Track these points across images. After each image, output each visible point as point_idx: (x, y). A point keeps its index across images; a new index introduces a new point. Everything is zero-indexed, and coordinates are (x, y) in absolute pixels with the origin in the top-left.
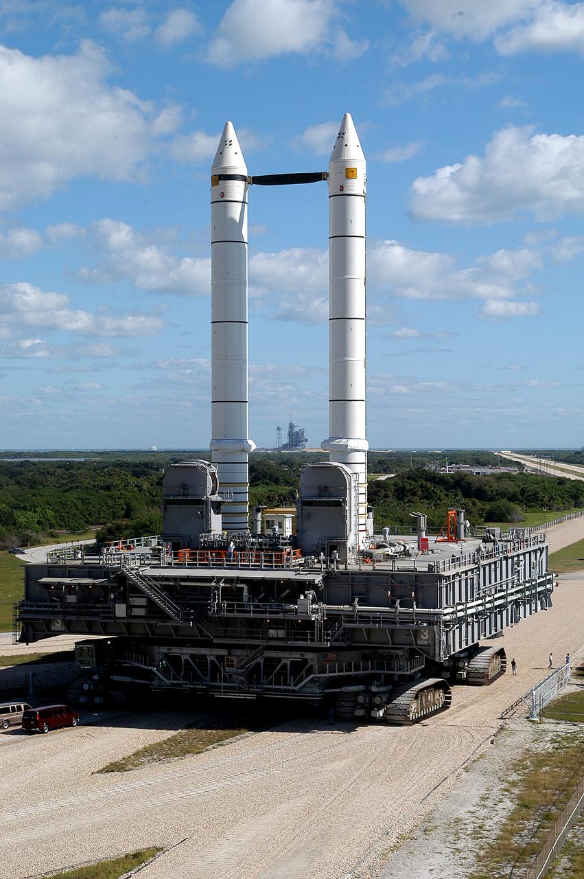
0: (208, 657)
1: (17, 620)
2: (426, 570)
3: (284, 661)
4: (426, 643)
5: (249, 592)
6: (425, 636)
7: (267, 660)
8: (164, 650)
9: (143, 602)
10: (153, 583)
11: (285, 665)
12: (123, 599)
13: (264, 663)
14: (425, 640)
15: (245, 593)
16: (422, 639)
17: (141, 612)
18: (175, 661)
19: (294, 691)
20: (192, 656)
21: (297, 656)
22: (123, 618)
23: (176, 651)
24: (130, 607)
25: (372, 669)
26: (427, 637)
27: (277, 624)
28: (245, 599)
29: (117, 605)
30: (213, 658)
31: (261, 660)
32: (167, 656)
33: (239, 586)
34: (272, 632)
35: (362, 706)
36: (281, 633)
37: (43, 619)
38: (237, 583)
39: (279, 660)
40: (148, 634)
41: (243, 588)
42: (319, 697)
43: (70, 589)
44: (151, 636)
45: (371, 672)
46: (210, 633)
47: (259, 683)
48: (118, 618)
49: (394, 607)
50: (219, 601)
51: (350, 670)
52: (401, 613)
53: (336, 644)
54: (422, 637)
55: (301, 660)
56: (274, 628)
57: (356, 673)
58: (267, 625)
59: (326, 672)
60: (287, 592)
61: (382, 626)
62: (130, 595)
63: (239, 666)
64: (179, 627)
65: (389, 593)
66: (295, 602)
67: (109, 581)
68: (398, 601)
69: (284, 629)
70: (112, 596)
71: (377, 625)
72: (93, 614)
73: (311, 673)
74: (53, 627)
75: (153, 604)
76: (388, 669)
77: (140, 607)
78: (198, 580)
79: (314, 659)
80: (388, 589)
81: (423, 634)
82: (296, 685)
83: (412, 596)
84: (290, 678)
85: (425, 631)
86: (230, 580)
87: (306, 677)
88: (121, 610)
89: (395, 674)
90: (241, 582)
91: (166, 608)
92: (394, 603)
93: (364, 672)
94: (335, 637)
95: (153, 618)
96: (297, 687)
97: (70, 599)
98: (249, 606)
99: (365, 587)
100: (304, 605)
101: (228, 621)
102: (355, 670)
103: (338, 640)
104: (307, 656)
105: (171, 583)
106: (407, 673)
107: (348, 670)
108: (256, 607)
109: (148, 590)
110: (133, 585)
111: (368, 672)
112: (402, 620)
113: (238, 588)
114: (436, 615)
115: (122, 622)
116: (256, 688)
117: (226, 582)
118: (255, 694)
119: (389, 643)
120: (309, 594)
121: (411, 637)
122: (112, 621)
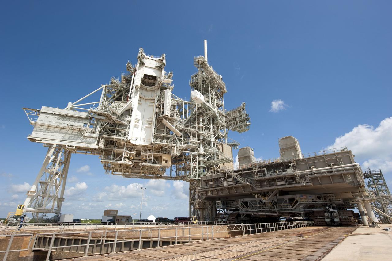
0: (257, 201)
2: (340, 151)
3: (285, 199)
4: (351, 180)
5: (267, 170)
6: (349, 178)
7: (278, 199)
8: (242, 200)
9: (232, 179)
10: (235, 173)
11: (286, 201)
12: (225, 180)
13: (277, 201)
14: (350, 179)
16: (348, 179)
17: (231, 183)
18: (246, 203)
19: (292, 210)
20: (251, 201)
21: (290, 197)
22: (226, 186)
23: (246, 200)
24: (228, 182)
26: (351, 178)
27: (280, 179)
28: (266, 173)
29: (224, 182)
30: (259, 201)
32: (243, 202)
34: (279, 183)
35: (328, 217)
36: (282, 183)
37: (204, 191)
39: (283, 199)
41: (265, 170)
42: (303, 212)
43: (211, 180)
44: (236, 193)
45: (323, 202)
46: (255, 186)
47: (277, 208)
48: (225, 186)
49: (331, 166)
50: (256, 173)
51: (314, 201)
52: (335, 168)
53: (308, 184)
54: (348, 178)
55: (292, 198)
56: (279, 181)
57: (316, 203)
58: (276, 181)
59: (304, 201)
60: (282, 168)
61: (328, 174)
62: (228, 178)
63: (268, 199)
64: (244, 187)
65: (326, 162)
66: (286, 171)
67: (221, 175)
68: (332, 164)
69: (283, 181)
70: (222, 180)
71: (325, 174)
72: (218, 187)
73: (298, 202)
74: (208, 195)
75: (235, 179)
76: (330, 201)
77: (231, 181)
78: (249, 169)
79: (298, 197)
80: (325, 161)
81: (348, 177)
82: (292, 207)
83: (337, 161)
84: (289, 205)
85: (349, 176)
86: (259, 167)
87: (296, 204)
88: (225, 184)
89: (334, 203)
90: (264, 168)
91: (239, 179)
92: (330, 166)
93: (320, 202)
94: (306, 181)
95: (235, 184)
96: (293, 209)
97: (211, 183)
98: (268, 175)
99: (314, 163)
100: (290, 171)
101: (261, 182)
102: (316, 201)
103: (308, 183)
104: (294, 196)
105: (240, 173)
106: (340, 201)
107: (313, 201)
108: (271, 175)
109: (233, 174)
110: (228, 175)
111: (321, 202)
112: (337, 171)
113: (263, 170)
114: (353, 166)
115: (226, 188)
116: (276, 210)
117: (258, 169)
118: (276, 213)
119: (332, 183)
120: (291, 165)
121: (343, 178)
122: (223, 187)
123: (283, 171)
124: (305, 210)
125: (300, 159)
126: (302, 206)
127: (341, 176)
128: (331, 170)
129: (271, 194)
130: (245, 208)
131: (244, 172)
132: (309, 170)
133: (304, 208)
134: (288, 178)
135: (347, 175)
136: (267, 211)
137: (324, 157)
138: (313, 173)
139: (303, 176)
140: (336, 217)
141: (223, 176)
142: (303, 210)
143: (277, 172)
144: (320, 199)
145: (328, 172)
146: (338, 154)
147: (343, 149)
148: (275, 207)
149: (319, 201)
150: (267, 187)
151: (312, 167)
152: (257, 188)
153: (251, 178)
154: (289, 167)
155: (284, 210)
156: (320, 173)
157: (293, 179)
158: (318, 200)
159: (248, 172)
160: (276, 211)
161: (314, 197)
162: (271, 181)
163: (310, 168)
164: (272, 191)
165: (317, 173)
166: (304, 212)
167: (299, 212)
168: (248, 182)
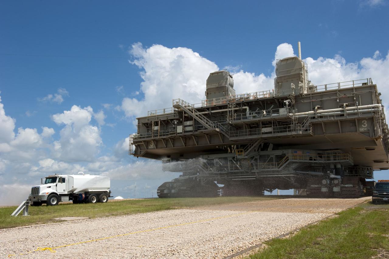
0: (228, 158)
1: (132, 144)
2: (361, 85)
3: (271, 156)
4: (366, 129)
5: (250, 110)
6: (365, 125)
8: (205, 157)
9: (191, 123)
10: (198, 113)
11: (272, 158)
12: (180, 123)
13: (259, 158)
14: (365, 128)
15: (248, 110)
16: (362, 128)
17: (190, 129)
19: (278, 172)
20: (220, 159)
21: (278, 152)
22: (181, 133)
23: (211, 157)
24: (184, 127)
27: (266, 124)
28: (248, 115)
29: (178, 127)
30: (231, 159)
33: (244, 107)
34: (264, 130)
36: (270, 129)
37: (144, 141)
38: (243, 106)
39: (268, 156)
40: (195, 145)
41: (246, 109)
42: (293, 174)
43: (156, 124)
44: (197, 146)
45: (324, 162)
46: (228, 135)
47: (257, 168)
48: (179, 133)
49: (343, 108)
50: (232, 114)
51: (312, 160)
52: (348, 110)
53: (305, 133)
54: (363, 126)
55: (281, 154)
56: (266, 127)
57: (315, 161)
58: (261, 126)
59: (297, 159)
60: (272, 107)
61: (336, 119)
62: (184, 121)
63: (245, 155)
64: (211, 135)
65: (338, 101)
66: (277, 112)
67: (174, 116)
68: (345, 104)
69: (272, 127)
70: (176, 123)
71: (332, 118)
72: (167, 135)
73: (288, 160)
74: (150, 147)
75: (196, 122)
76: (335, 160)
77: (190, 126)
78: (220, 107)
79: (289, 153)
80: (336, 99)
81: (363, 124)
82: (279, 168)
83: (354, 100)
84: (275, 164)
85: (364, 122)
86: (238, 105)
87: (285, 163)
88: (180, 129)
89: (339, 163)
90: (245, 106)
91: (203, 122)
92: (342, 106)
93: (320, 162)
94: (304, 128)
95: (196, 131)
96: (279, 170)
97: (156, 128)
98: (250, 117)
99: (321, 101)
100: (283, 112)
101: (238, 127)
102: (315, 160)
103: (306, 130)
104: (285, 151)
105: (206, 112)
106: (348, 161)
107: (310, 160)
108: (254, 117)
109: (194, 115)
110: (186, 115)
111: (322, 162)
112: (349, 114)
113: (243, 109)
114: (373, 108)
115: (180, 136)
116: (255, 171)
117: (236, 107)
118: (255, 175)
119: (340, 133)
120: (287, 102)
121: (356, 126)
122: (175, 135)
123: (274, 112)
124: (297, 172)
125: (301, 95)
126: (294, 166)
127: (353, 122)
128: (342, 113)
129: (250, 148)
130: (209, 170)
131: (212, 112)
132: (312, 112)
133: (295, 169)
134: (279, 122)
135: (363, 122)
136: (241, 173)
137: (337, 93)
138: (316, 117)
139: (301, 120)
140: (336, 185)
141: (178, 117)
142: (295, 171)
143: (265, 113)
144: (321, 157)
145: (338, 116)
146: (357, 89)
147: (366, 82)
148: (255, 167)
149: (320, 160)
150: (246, 135)
151: (316, 108)
152: (231, 137)
153: (223, 122)
154: (282, 105)
155: (267, 171)
156: (326, 116)
157: (287, 125)
158: (318, 158)
159: (219, 112)
160: (255, 173)
161: (313, 154)
162: (254, 126)
163: (314, 109)
164: (252, 141)
165: (321, 117)
166: (295, 174)
167: (288, 174)
168: (217, 127)
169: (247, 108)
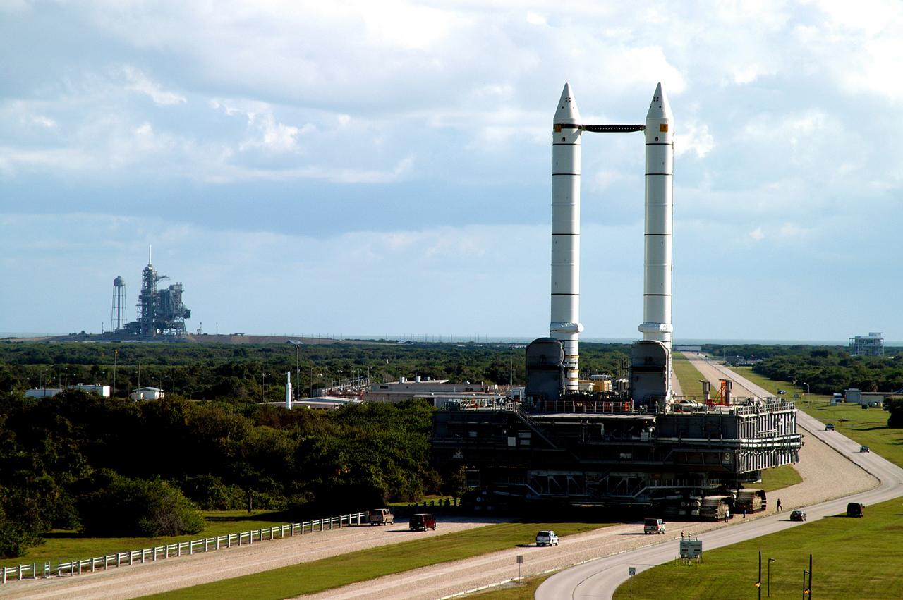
0: (567, 477)
2: (728, 413)
3: (624, 479)
4: (728, 462)
5: (605, 428)
6: (728, 458)
7: (611, 478)
8: (535, 473)
9: (528, 435)
10: (536, 423)
11: (625, 481)
12: (511, 433)
13: (609, 480)
15: (603, 429)
16: (726, 460)
17: (527, 443)
18: (543, 480)
19: (632, 499)
20: (555, 476)
21: (633, 475)
22: (514, 447)
23: (543, 473)
24: (518, 440)
25: (685, 485)
27: (626, 448)
28: (602, 433)
29: (508, 438)
30: (571, 478)
31: (607, 478)
32: (536, 477)
33: (598, 424)
34: (622, 455)
35: (684, 509)
36: (629, 456)
38: (597, 422)
39: (620, 478)
41: (601, 426)
42: (649, 502)
43: (472, 428)
45: (685, 487)
46: (578, 456)
47: (606, 494)
48: (510, 447)
50: (586, 434)
51: (671, 485)
52: (712, 442)
54: (726, 458)
57: (674, 487)
58: (619, 451)
59: (655, 485)
60: (632, 428)
61: (700, 451)
62: (519, 432)
65: (703, 429)
66: (638, 435)
68: (710, 435)
69: (630, 453)
70: (505, 432)
73: (645, 487)
76: (697, 485)
77: (527, 439)
78: (568, 420)
79: (646, 477)
80: (702, 427)
81: (726, 456)
82: (633, 495)
83: (719, 431)
84: (629, 490)
85: (728, 455)
86: (591, 420)
87: (641, 489)
88: (512, 441)
89: (701, 489)
90: (599, 422)
92: (706, 437)
93: (680, 487)
94: (667, 458)
95: (534, 447)
96: (634, 497)
98: (606, 437)
99: (686, 425)
100: (645, 436)
102: (674, 485)
104: (642, 475)
105: (547, 423)
107: (669, 485)
108: (611, 438)
110: (519, 422)
112: (713, 447)
114: (736, 443)
115: (512, 451)
116: (604, 497)
119: (702, 463)
121: (718, 458)
122: (505, 449)
123: (634, 435)
124: (654, 499)
125: (665, 416)
126: (651, 493)
128: (706, 445)
130: (541, 491)
132: (677, 439)
135: (726, 454)
136: (588, 498)
137: (703, 420)
138: (680, 445)
141: (505, 423)
142: (651, 498)
145: (701, 447)
146: (723, 417)
150: (600, 459)
151: (680, 435)
155: (619, 498)
156: (690, 446)
163: (678, 436)
165: (685, 447)
169: (603, 425)
